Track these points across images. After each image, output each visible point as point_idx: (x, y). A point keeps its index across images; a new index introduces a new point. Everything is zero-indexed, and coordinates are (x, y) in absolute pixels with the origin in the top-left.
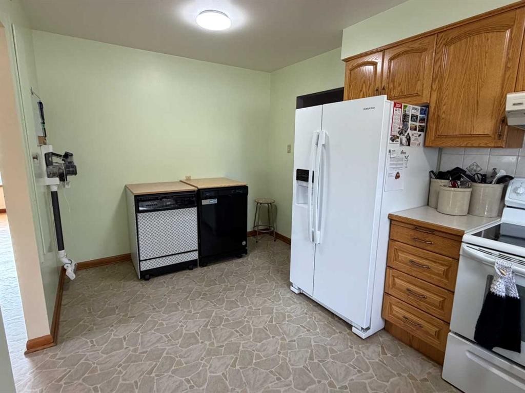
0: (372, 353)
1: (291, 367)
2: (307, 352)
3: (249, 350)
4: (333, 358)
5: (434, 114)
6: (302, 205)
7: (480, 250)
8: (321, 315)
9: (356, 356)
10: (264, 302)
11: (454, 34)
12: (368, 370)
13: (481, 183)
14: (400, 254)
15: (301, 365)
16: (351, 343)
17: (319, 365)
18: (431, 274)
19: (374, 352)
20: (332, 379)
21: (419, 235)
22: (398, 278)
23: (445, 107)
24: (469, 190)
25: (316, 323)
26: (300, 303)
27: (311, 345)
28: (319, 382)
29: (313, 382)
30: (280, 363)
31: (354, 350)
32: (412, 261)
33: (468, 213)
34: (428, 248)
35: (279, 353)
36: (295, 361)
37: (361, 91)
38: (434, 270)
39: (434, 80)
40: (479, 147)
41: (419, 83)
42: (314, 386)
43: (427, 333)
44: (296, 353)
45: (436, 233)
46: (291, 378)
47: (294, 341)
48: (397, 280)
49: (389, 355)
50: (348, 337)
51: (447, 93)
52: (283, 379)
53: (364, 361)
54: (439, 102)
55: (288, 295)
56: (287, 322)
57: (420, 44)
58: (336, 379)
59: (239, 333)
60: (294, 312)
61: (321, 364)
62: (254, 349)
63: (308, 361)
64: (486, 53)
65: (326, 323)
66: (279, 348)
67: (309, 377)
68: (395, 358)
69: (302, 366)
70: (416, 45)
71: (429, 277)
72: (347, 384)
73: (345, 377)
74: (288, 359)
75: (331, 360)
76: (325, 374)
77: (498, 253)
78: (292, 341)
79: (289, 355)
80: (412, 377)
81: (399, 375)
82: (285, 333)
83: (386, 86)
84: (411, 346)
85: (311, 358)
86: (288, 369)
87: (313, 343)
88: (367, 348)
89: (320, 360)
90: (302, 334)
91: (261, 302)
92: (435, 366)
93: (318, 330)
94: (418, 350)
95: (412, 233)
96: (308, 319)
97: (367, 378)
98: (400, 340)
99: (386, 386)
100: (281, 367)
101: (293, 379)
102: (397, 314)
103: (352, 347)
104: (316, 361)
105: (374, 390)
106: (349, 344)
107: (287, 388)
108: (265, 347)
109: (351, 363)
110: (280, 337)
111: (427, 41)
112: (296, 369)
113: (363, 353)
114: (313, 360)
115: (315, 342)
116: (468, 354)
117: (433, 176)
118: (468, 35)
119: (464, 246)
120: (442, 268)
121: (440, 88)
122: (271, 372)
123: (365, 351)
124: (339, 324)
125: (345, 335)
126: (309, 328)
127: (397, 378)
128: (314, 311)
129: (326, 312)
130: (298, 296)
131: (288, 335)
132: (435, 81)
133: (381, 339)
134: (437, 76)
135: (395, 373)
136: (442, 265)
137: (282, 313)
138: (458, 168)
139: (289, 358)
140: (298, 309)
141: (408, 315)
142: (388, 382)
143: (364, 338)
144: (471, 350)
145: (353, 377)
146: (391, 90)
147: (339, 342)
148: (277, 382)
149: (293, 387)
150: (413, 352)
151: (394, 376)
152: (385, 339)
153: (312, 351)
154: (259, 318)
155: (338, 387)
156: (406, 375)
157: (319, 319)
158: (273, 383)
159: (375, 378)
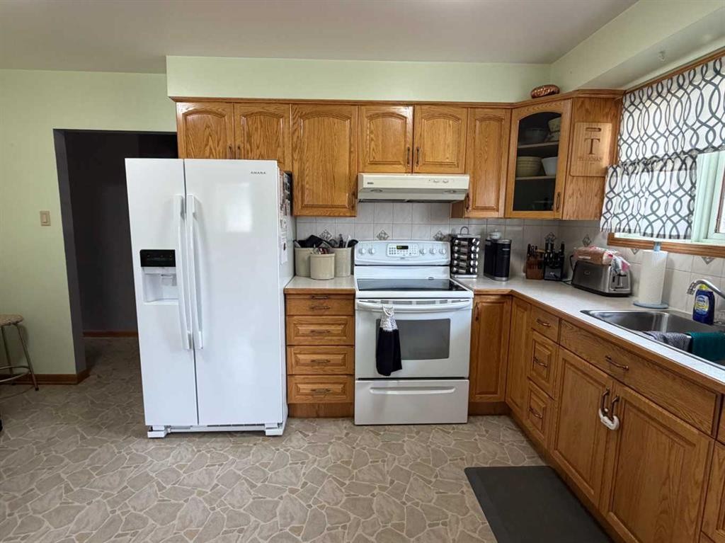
0: (298, 442)
1: (242, 510)
2: (243, 484)
3: (168, 538)
4: (271, 470)
5: (298, 183)
6: (155, 302)
7: (369, 302)
8: (217, 442)
9: (288, 453)
10: (122, 475)
11: (308, 109)
12: (307, 457)
13: (339, 247)
14: (300, 328)
15: (249, 500)
16: (275, 447)
17: (266, 486)
18: (332, 336)
19: (298, 440)
20: (289, 487)
21: (316, 303)
22: (300, 354)
23: (307, 178)
24: (333, 255)
25: (222, 452)
26: (179, 445)
27: (239, 475)
28: (281, 498)
29: (277, 504)
30: (225, 516)
31: (282, 450)
32: (313, 331)
33: (335, 276)
34: (326, 313)
35: (213, 509)
36: (238, 502)
37: (206, 145)
38: (334, 332)
39: (294, 149)
40: (339, 216)
41: (279, 149)
42: (280, 505)
43: (335, 394)
44: (232, 494)
45: (332, 297)
46: (253, 519)
47: (217, 485)
48: (299, 356)
49: (310, 434)
50: (266, 443)
51: (307, 165)
52: (245, 527)
53: (299, 452)
54: (302, 172)
55: (152, 446)
56: (185, 475)
57: (276, 109)
58: (292, 484)
59: (127, 534)
60: (182, 459)
61: (266, 483)
62: (174, 532)
63: (251, 491)
64: (335, 135)
65: (231, 445)
66: (206, 505)
67: (269, 502)
68: (316, 433)
69: (251, 500)
70: (272, 109)
71: (331, 340)
72: (304, 480)
73: (297, 476)
74: (229, 506)
75: (273, 472)
76: (279, 488)
77: (380, 300)
78: (214, 488)
79: (225, 502)
80: (340, 439)
81: (331, 443)
82: (195, 486)
83: (242, 146)
84: (318, 417)
85: (253, 486)
86: (241, 514)
87: (240, 473)
88: (291, 441)
89: (262, 480)
90: (218, 473)
91: (118, 479)
92: (343, 420)
93: (231, 458)
94: (326, 417)
95: (310, 303)
96: (209, 455)
97: (313, 463)
98: (307, 417)
99: (330, 458)
100: (230, 518)
101: (256, 517)
102: (304, 391)
103: (278, 450)
104: (259, 485)
105: (326, 466)
106: (274, 448)
107: (258, 530)
108: (189, 518)
109: (290, 462)
110: (195, 494)
111: (283, 108)
112: (249, 507)
113: (291, 446)
114: (256, 486)
115: (240, 470)
116: (372, 391)
117: (298, 245)
118: (319, 114)
119: (357, 301)
120: (340, 328)
121: (301, 159)
122: (226, 532)
123: (292, 445)
124: (246, 438)
125: (261, 444)
126: (219, 461)
127: (331, 446)
128: (205, 443)
129: (221, 435)
130: (167, 439)
131: (203, 485)
132: (295, 151)
133: (294, 426)
134: (296, 147)
135: (326, 444)
136: (340, 324)
137: (167, 470)
138: (312, 236)
139: (230, 504)
140: (184, 451)
141: (315, 387)
142: (328, 454)
143: (281, 434)
144: (373, 386)
145: (303, 471)
146: (248, 151)
147: (263, 453)
148: (242, 535)
149: (262, 523)
150: (325, 420)
151: (327, 447)
152: (296, 424)
153: (246, 480)
154: (138, 497)
155: (299, 488)
156: (334, 440)
157: (221, 447)
158: (240, 539)
159: (318, 458)
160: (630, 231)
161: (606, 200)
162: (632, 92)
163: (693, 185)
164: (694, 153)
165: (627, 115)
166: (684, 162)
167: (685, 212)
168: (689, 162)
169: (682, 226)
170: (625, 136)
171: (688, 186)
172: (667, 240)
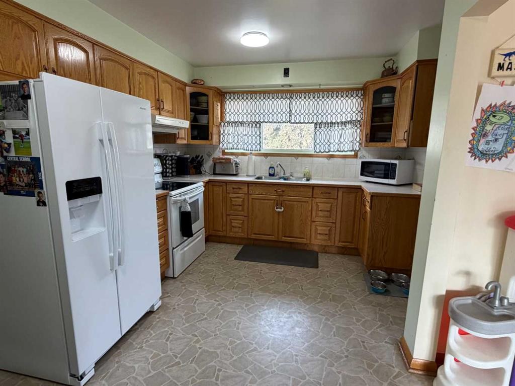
7: (176, 197)
57: (82, 43)
83: (55, 70)
111: (87, 45)
119: (172, 198)
120: (162, 219)
160: (238, 149)
161: (222, 136)
162: (230, 93)
163: (260, 133)
164: (260, 123)
165: (228, 102)
166: (256, 125)
167: (258, 142)
168: (258, 125)
169: (258, 146)
170: (228, 110)
171: (258, 133)
172: (254, 152)
